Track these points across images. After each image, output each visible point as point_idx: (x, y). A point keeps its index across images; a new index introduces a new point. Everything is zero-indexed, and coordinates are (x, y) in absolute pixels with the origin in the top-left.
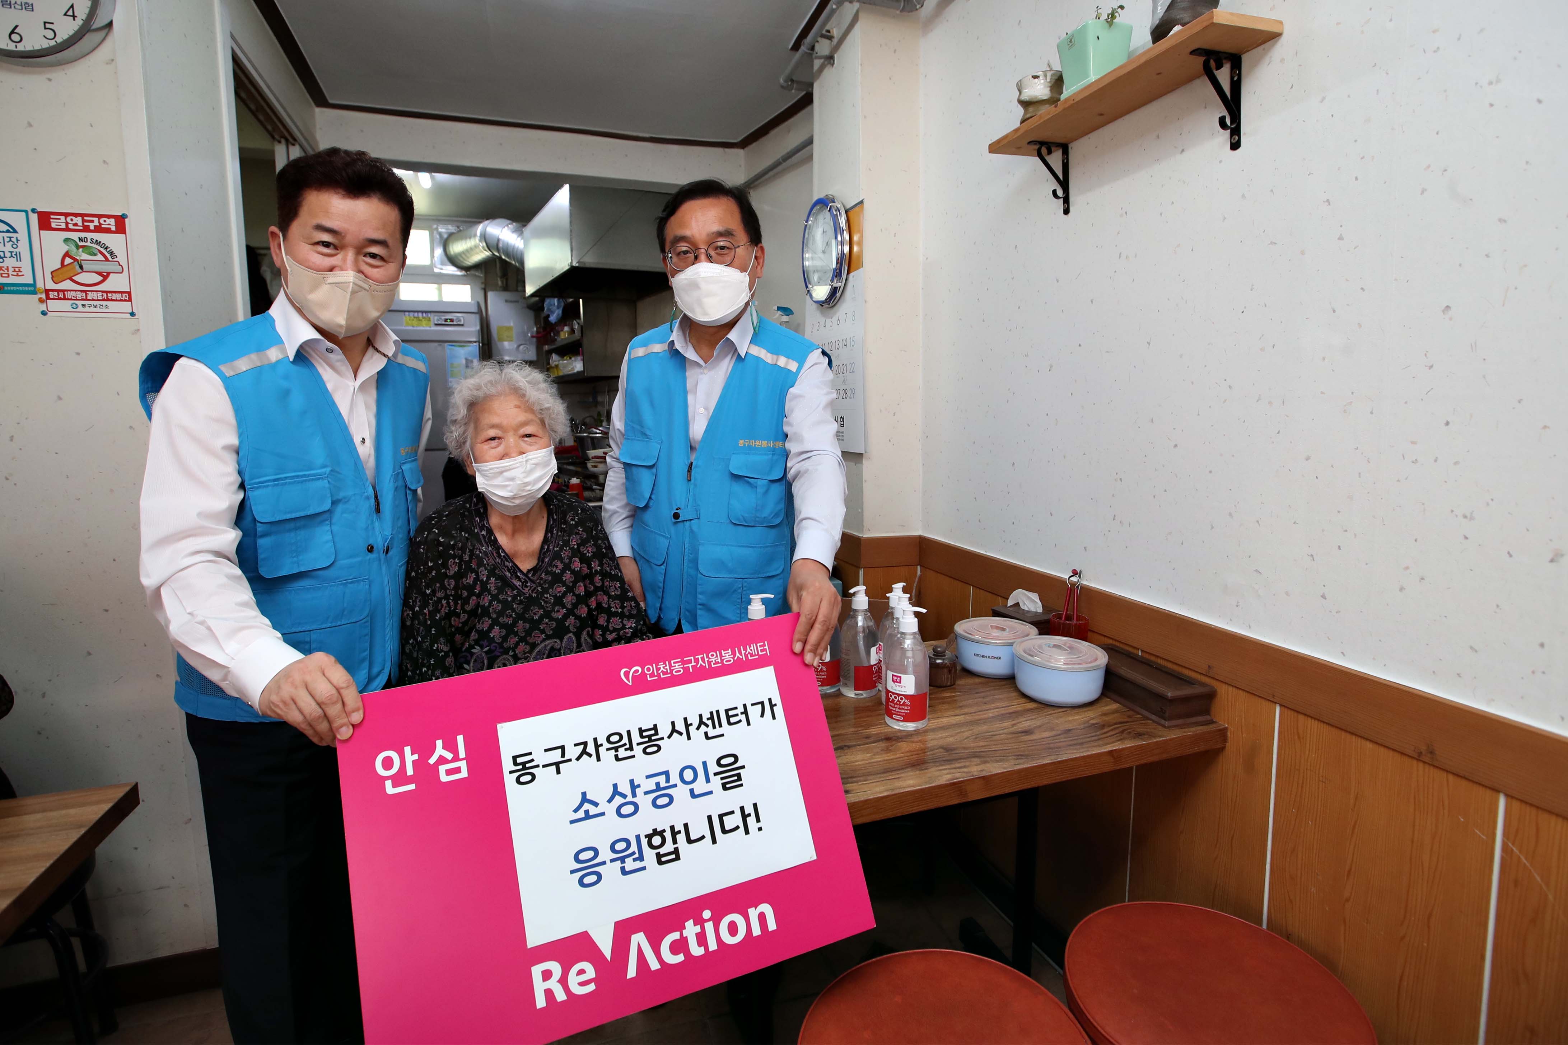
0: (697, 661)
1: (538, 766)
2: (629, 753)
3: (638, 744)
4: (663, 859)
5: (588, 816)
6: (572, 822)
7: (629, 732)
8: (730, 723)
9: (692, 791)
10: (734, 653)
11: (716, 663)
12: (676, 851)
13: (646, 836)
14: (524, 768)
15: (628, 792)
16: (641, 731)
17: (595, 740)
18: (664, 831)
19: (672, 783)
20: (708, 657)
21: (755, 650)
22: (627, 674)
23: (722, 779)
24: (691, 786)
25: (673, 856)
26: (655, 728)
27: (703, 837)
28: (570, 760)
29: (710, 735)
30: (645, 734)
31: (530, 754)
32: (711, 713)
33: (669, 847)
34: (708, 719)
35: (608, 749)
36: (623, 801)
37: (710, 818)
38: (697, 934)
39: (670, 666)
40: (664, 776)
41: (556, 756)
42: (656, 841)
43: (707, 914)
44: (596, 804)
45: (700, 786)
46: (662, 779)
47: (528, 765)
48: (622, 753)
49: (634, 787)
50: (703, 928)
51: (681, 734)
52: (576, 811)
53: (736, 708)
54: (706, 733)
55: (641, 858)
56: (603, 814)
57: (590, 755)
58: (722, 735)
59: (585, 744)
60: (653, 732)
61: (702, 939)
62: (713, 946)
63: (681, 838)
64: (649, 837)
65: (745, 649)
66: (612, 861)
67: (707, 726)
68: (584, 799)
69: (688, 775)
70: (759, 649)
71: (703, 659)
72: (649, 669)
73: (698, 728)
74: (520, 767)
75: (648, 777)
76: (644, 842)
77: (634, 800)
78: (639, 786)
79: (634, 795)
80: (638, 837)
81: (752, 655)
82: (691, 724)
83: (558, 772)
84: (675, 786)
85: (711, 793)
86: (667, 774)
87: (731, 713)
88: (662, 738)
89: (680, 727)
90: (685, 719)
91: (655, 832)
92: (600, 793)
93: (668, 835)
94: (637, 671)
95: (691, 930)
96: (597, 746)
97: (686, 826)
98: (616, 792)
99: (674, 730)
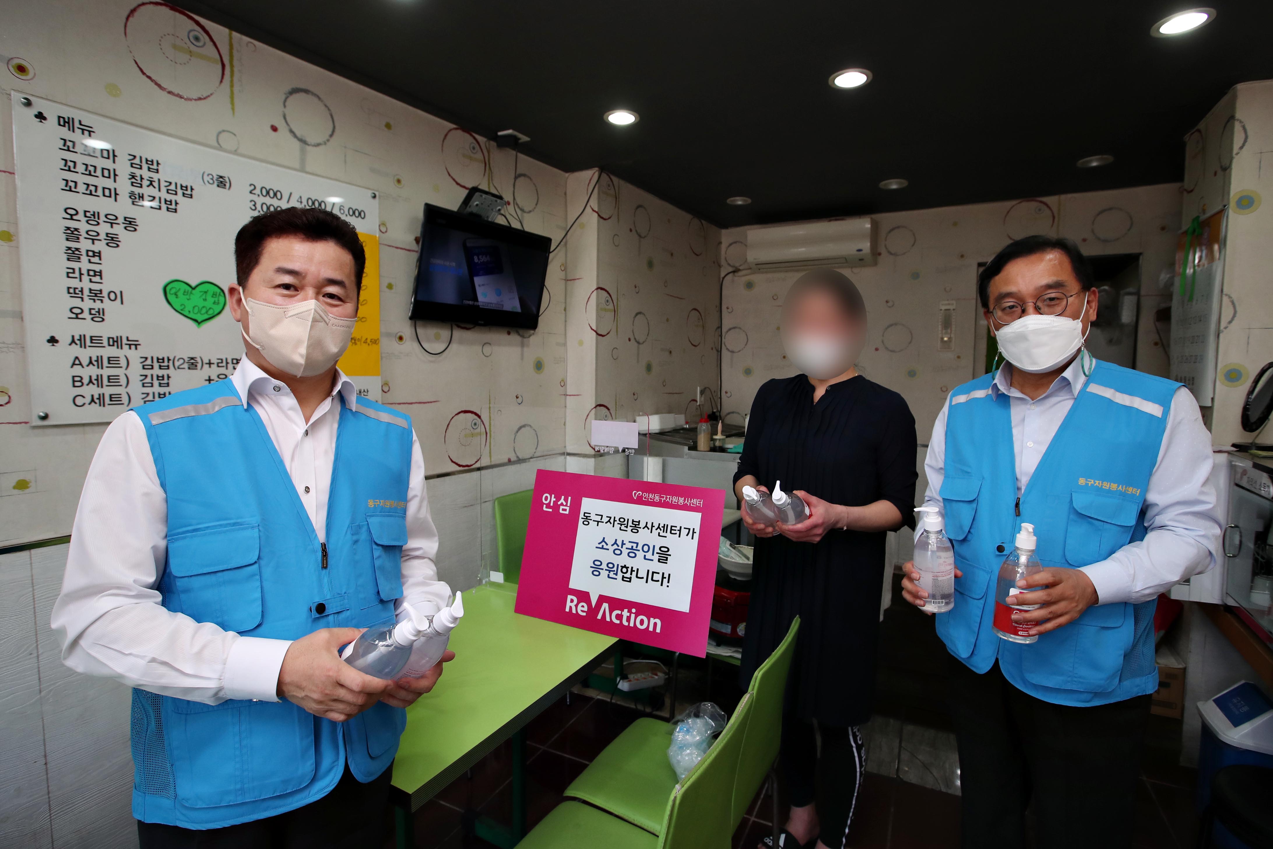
0: (667, 498)
1: (591, 520)
2: (625, 529)
3: (630, 526)
4: (625, 579)
5: (602, 548)
6: (597, 547)
7: (628, 520)
8: (671, 533)
9: (645, 556)
10: (685, 500)
11: (675, 502)
12: (630, 578)
13: (621, 566)
14: (587, 519)
15: (620, 544)
16: (633, 521)
17: (615, 518)
18: (628, 567)
19: (638, 549)
20: (672, 498)
21: (695, 502)
22: (635, 494)
23: (659, 556)
24: (645, 554)
25: (629, 580)
26: (639, 522)
27: (643, 578)
28: (603, 522)
29: (660, 535)
30: (634, 523)
31: (590, 514)
32: (664, 525)
33: (628, 575)
34: (662, 527)
35: (618, 524)
36: (617, 547)
37: (648, 571)
38: (627, 616)
39: (654, 496)
40: (636, 545)
41: (598, 518)
42: (624, 570)
43: (634, 610)
44: (607, 544)
45: (649, 556)
46: (635, 545)
47: (588, 518)
48: (623, 527)
49: (623, 544)
50: (630, 615)
51: (648, 529)
52: (599, 544)
53: (676, 527)
54: (659, 533)
55: (616, 574)
56: (608, 549)
57: (611, 523)
58: (666, 537)
59: (610, 518)
60: (638, 523)
61: (628, 619)
62: (632, 625)
63: (634, 574)
64: (622, 567)
65: (691, 500)
66: (606, 570)
67: (661, 530)
68: (603, 541)
69: (646, 548)
70: (698, 502)
71: (670, 498)
72: (645, 495)
73: (656, 529)
74: (585, 518)
75: (630, 542)
76: (620, 568)
77: (621, 549)
78: (625, 544)
79: (622, 547)
80: (618, 565)
81: (693, 504)
82: (654, 526)
83: (598, 525)
84: (639, 550)
85: (652, 560)
86: (637, 544)
87: (673, 528)
88: (640, 528)
89: (649, 526)
90: (652, 523)
91: (625, 566)
92: (610, 541)
93: (629, 570)
94: (640, 494)
95: (625, 613)
96: (615, 521)
97: (638, 570)
98: (615, 543)
99: (646, 526)
